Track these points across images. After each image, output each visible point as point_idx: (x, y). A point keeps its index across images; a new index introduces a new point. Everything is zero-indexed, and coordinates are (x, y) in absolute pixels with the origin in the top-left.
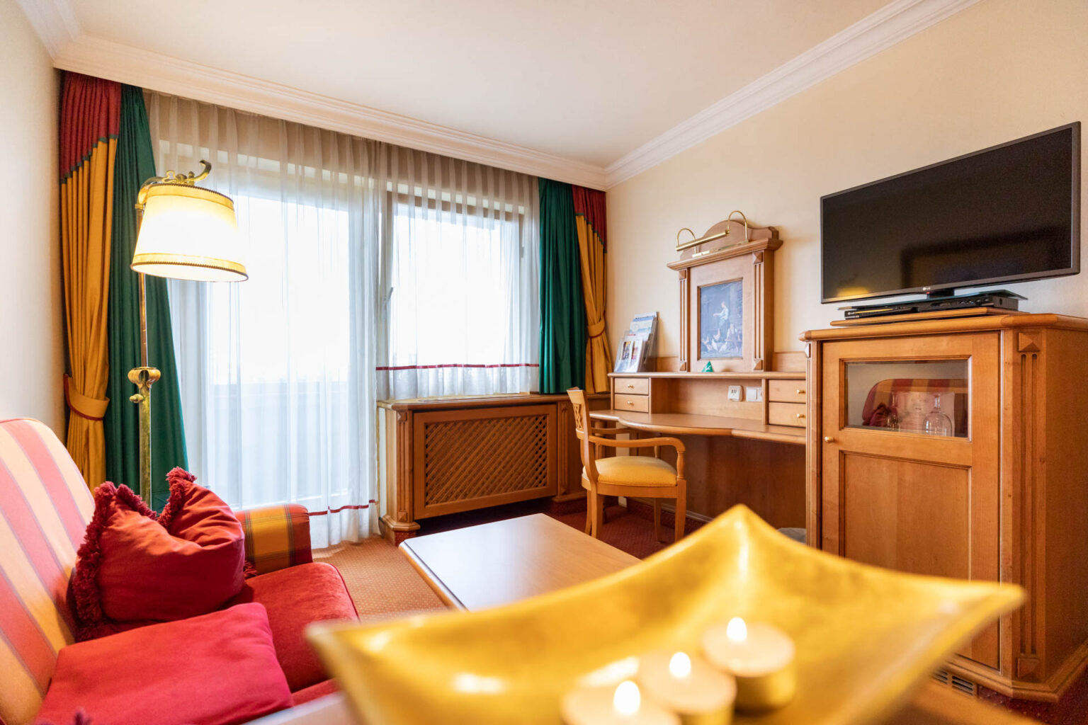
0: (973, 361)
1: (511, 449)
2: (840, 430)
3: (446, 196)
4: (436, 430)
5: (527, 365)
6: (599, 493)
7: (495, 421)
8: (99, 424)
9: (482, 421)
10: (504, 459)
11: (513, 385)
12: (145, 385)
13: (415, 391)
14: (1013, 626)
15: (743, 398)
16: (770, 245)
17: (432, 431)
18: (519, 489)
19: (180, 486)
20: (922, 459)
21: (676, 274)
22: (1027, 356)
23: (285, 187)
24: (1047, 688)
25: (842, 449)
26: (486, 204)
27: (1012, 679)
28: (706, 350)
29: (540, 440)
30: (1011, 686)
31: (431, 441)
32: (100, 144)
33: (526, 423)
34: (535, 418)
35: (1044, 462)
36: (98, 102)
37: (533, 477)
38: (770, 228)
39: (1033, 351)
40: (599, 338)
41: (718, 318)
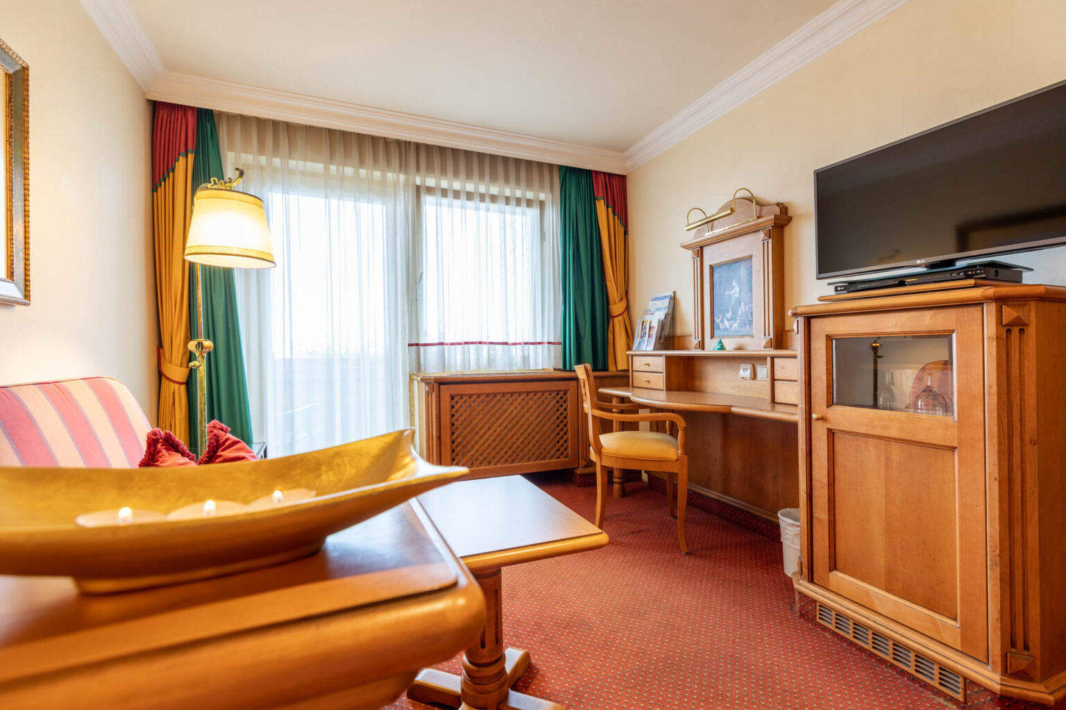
0: (957, 337)
1: (533, 422)
2: (828, 407)
3: (470, 187)
4: (461, 402)
5: (549, 343)
6: (603, 464)
7: (517, 395)
8: (183, 388)
9: (504, 394)
10: (526, 430)
11: (536, 361)
12: (201, 354)
13: (443, 364)
14: (1001, 618)
15: (754, 376)
16: (776, 222)
17: (457, 403)
18: (541, 460)
19: (215, 435)
20: (909, 439)
21: (690, 253)
22: (1013, 331)
23: (326, 185)
24: (1042, 688)
25: (829, 426)
26: (508, 192)
27: (1002, 675)
28: (719, 329)
29: (562, 414)
30: (999, 682)
31: (457, 411)
32: (181, 158)
33: (547, 398)
34: (556, 393)
35: (1035, 444)
36: (179, 121)
37: (555, 449)
38: (778, 204)
39: (1021, 325)
40: (620, 317)
41: (730, 296)
